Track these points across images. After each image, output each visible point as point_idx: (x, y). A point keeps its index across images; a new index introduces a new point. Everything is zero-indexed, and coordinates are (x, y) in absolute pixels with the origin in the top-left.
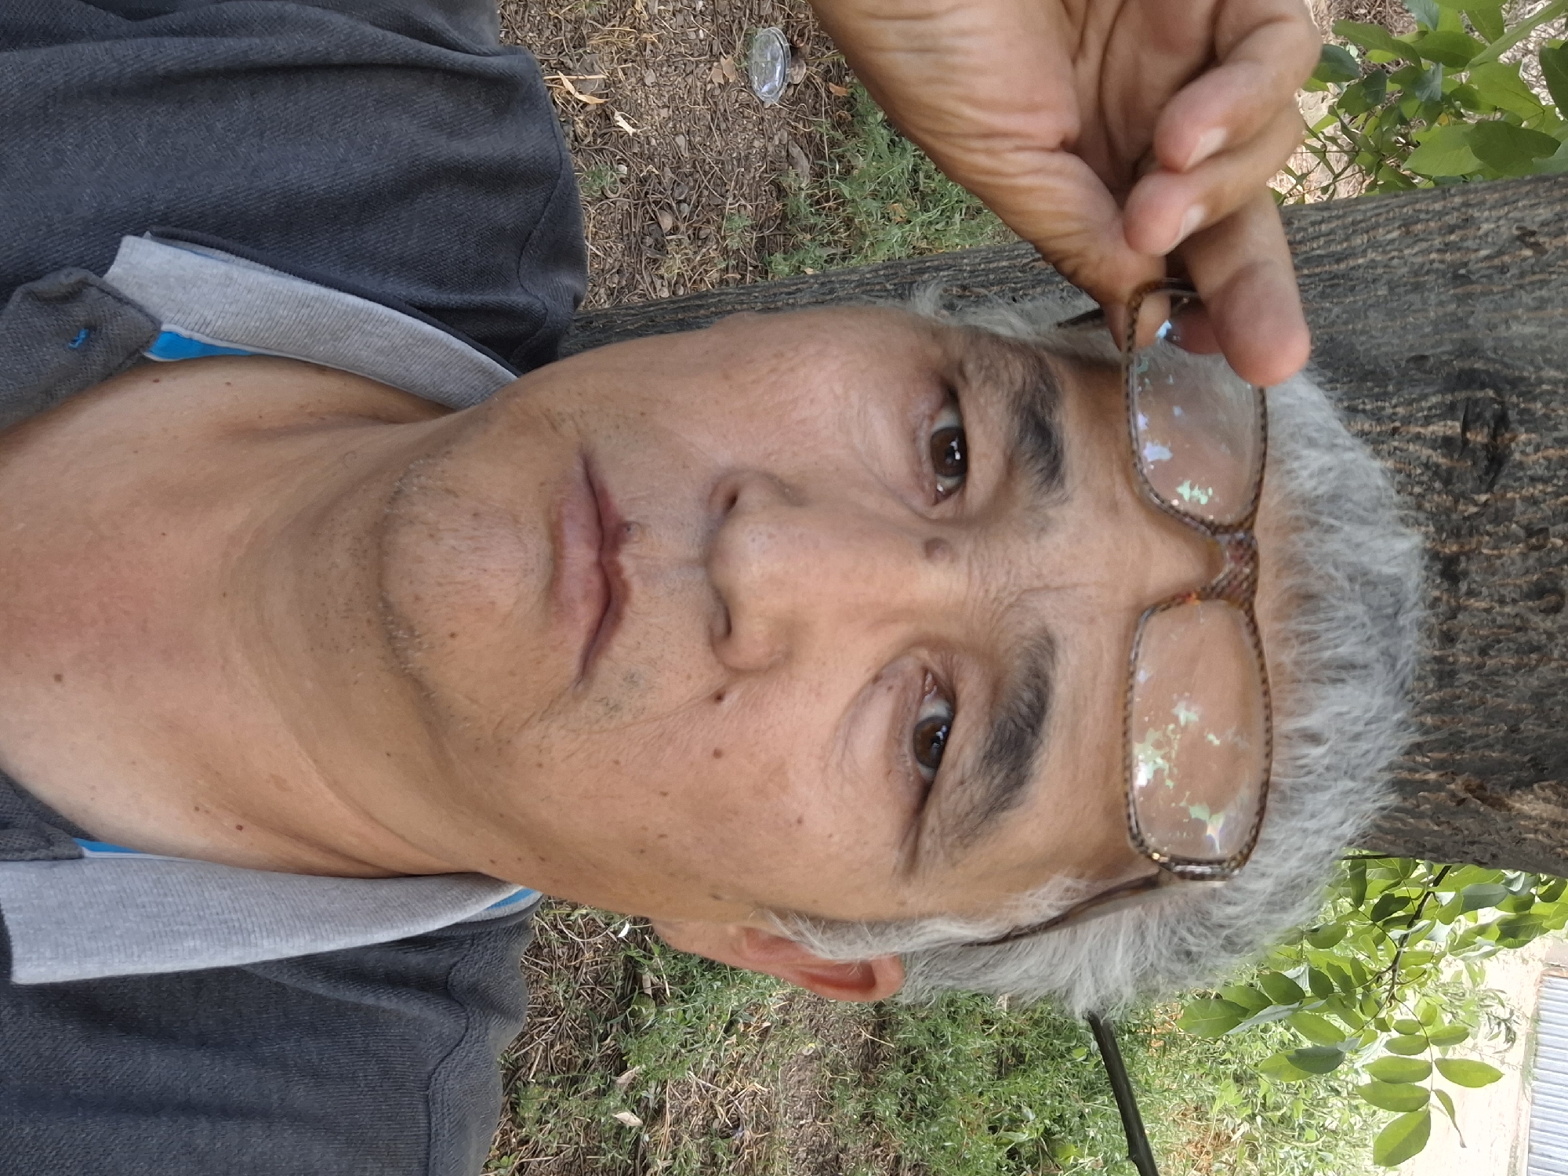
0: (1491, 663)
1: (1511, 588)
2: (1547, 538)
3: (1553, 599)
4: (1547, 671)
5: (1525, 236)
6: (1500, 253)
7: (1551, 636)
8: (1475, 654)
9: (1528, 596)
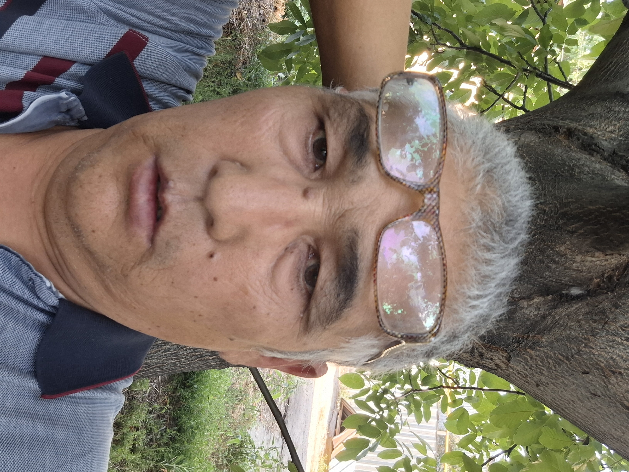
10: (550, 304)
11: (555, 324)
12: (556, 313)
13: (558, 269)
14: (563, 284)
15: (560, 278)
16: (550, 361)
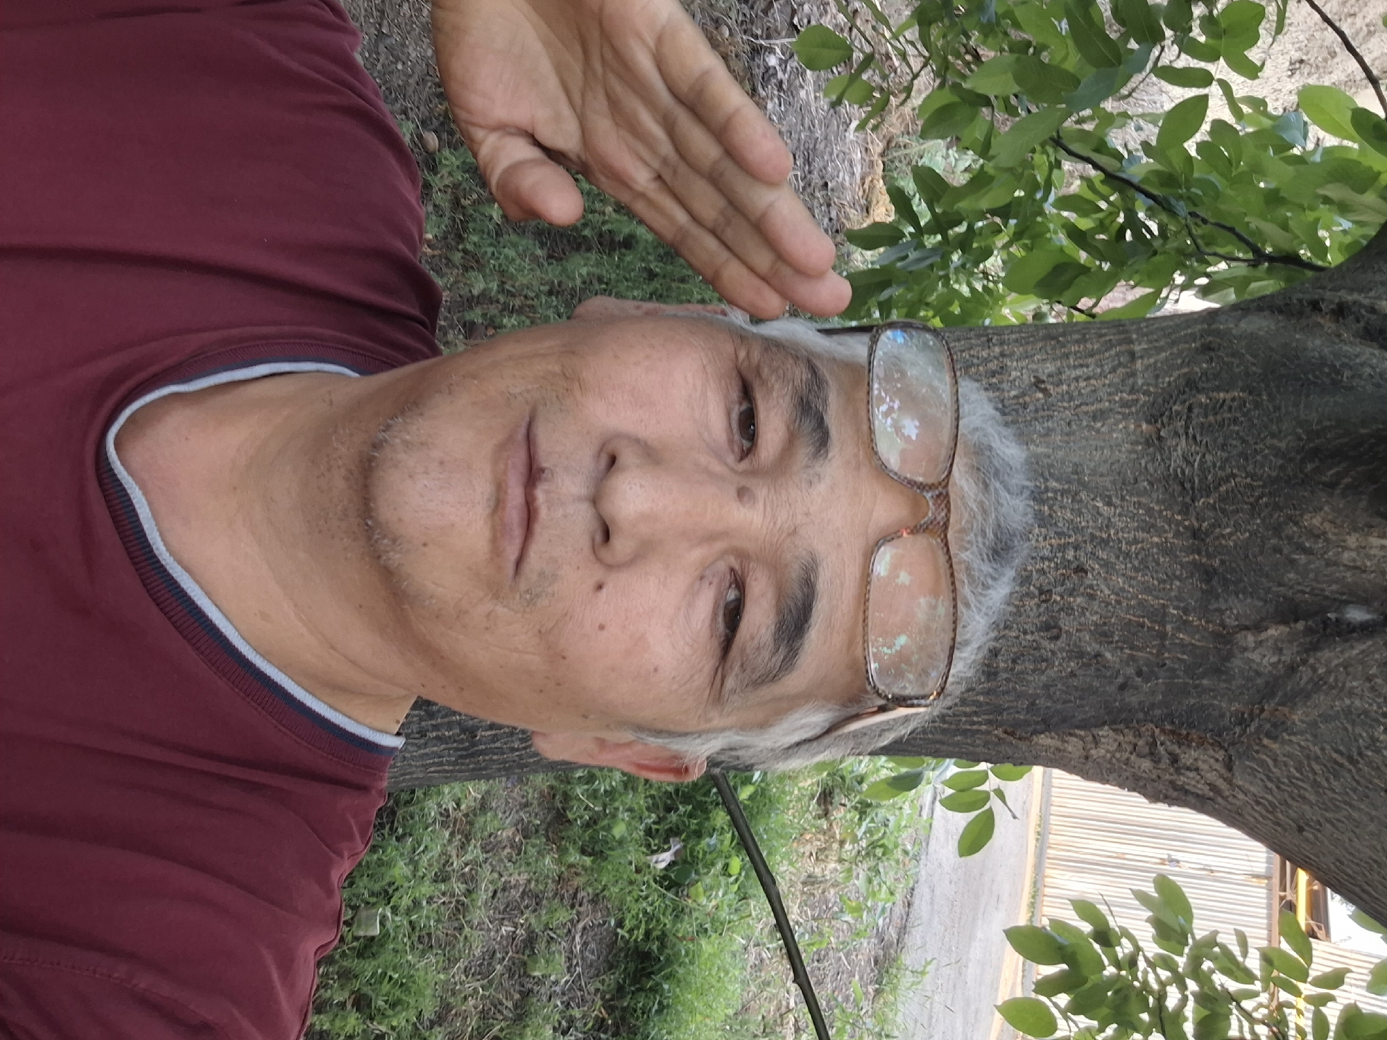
0: (1018, 668)
1: (1030, 625)
2: (1051, 596)
3: (1055, 631)
4: (1051, 673)
5: (1038, 383)
6: (1023, 394)
7: (1053, 653)
8: (1010, 662)
9: (1039, 630)
10: (1302, 640)
11: (1318, 684)
12: (1318, 660)
13: (1312, 566)
14: (1327, 598)
15: (1320, 586)
16: (1316, 767)
